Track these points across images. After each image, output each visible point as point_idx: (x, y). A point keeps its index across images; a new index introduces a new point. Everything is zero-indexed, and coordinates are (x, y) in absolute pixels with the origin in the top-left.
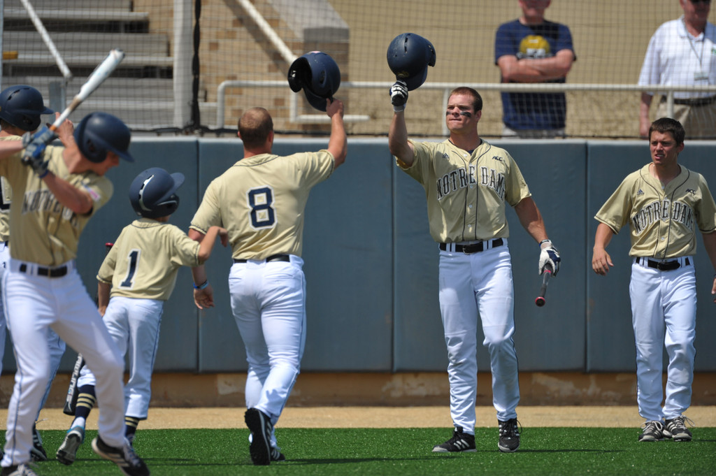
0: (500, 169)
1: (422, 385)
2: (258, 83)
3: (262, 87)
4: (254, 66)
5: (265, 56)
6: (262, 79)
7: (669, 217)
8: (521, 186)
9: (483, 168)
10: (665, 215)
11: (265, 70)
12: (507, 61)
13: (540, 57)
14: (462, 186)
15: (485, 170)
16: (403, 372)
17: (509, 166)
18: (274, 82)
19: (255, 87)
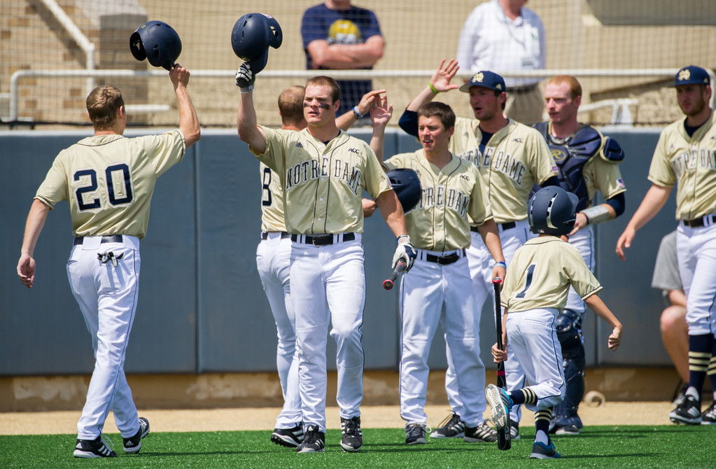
0: (355, 162)
1: (228, 386)
2: (53, 72)
3: (57, 77)
4: (49, 55)
5: (61, 45)
6: (57, 68)
7: (443, 205)
8: (380, 179)
9: (337, 161)
10: (440, 202)
11: (60, 59)
12: (318, 47)
13: (350, 43)
14: (313, 177)
15: (338, 162)
16: (208, 373)
17: (366, 159)
18: (69, 72)
19: (49, 77)
